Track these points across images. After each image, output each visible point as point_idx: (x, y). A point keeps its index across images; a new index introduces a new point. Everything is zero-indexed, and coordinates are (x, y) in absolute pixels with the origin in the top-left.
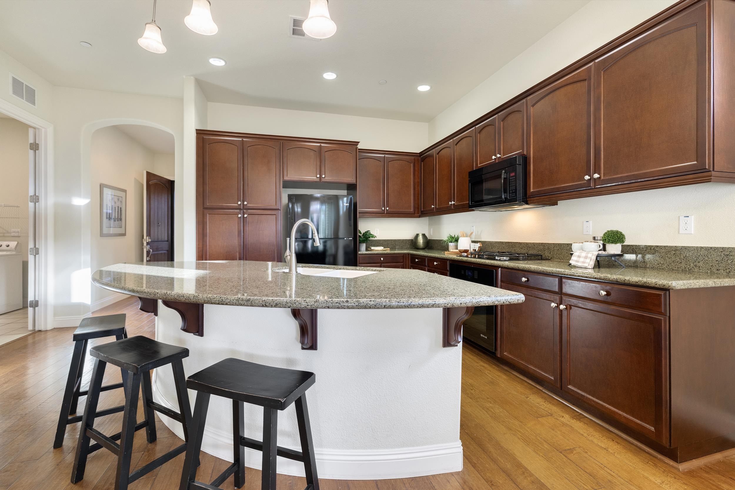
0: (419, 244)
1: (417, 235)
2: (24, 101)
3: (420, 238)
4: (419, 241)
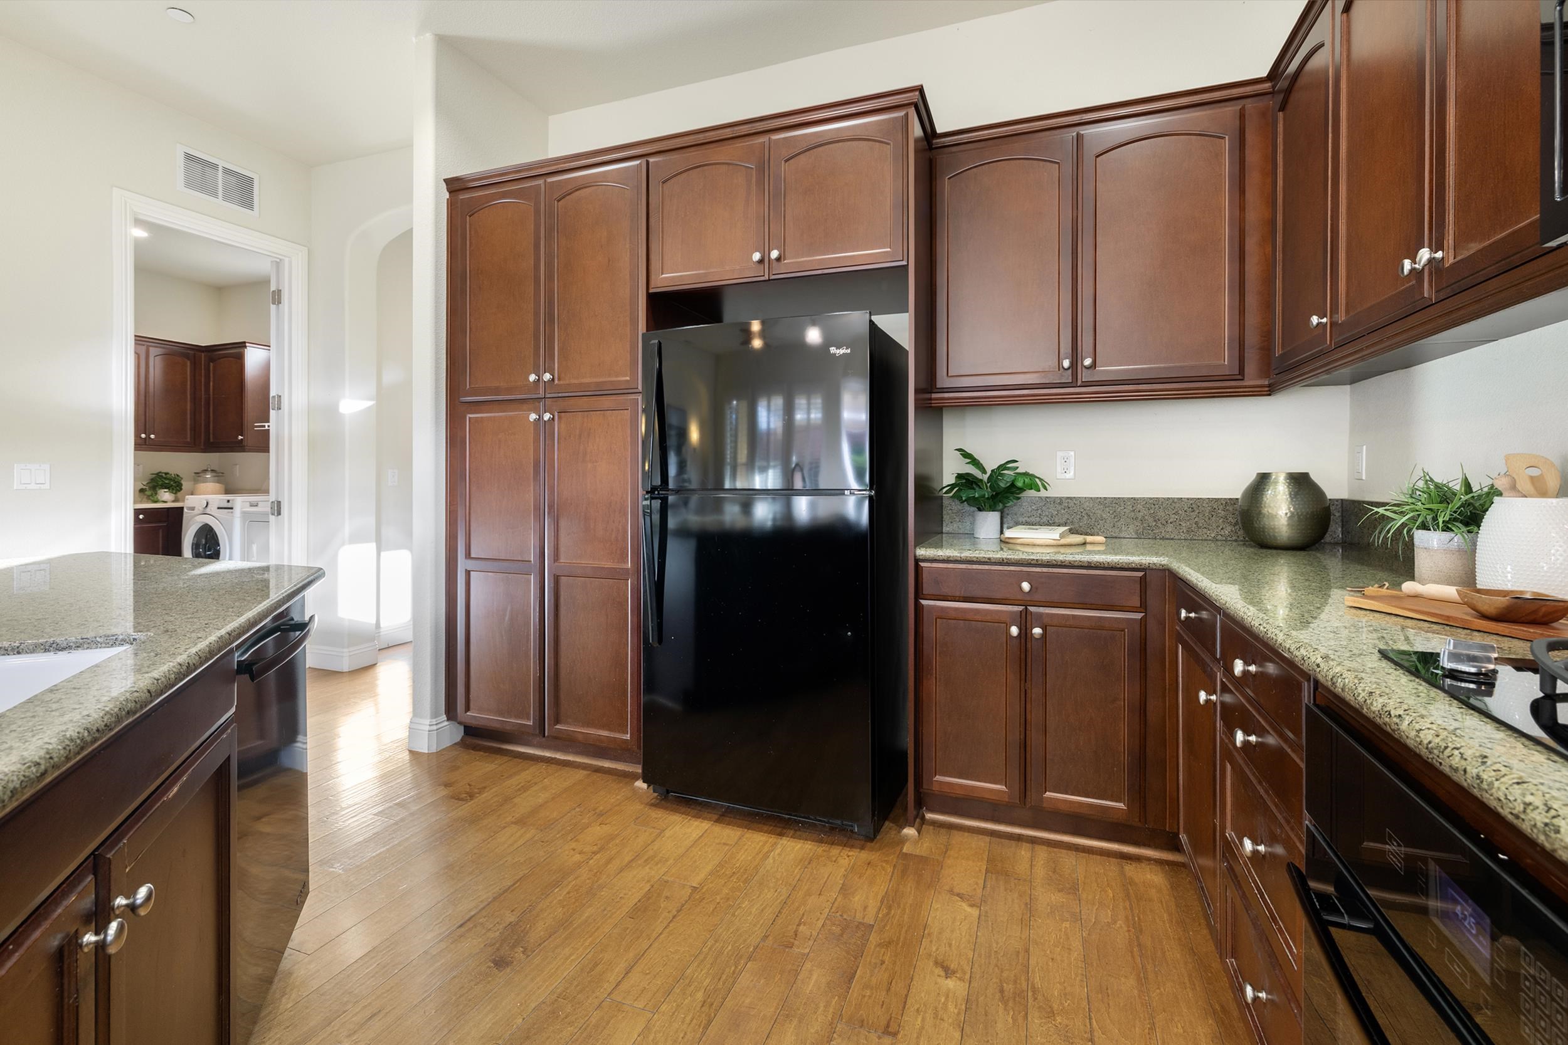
0: (1266, 522)
1: (1263, 480)
2: (220, 201)
3: (1275, 496)
4: (1265, 511)
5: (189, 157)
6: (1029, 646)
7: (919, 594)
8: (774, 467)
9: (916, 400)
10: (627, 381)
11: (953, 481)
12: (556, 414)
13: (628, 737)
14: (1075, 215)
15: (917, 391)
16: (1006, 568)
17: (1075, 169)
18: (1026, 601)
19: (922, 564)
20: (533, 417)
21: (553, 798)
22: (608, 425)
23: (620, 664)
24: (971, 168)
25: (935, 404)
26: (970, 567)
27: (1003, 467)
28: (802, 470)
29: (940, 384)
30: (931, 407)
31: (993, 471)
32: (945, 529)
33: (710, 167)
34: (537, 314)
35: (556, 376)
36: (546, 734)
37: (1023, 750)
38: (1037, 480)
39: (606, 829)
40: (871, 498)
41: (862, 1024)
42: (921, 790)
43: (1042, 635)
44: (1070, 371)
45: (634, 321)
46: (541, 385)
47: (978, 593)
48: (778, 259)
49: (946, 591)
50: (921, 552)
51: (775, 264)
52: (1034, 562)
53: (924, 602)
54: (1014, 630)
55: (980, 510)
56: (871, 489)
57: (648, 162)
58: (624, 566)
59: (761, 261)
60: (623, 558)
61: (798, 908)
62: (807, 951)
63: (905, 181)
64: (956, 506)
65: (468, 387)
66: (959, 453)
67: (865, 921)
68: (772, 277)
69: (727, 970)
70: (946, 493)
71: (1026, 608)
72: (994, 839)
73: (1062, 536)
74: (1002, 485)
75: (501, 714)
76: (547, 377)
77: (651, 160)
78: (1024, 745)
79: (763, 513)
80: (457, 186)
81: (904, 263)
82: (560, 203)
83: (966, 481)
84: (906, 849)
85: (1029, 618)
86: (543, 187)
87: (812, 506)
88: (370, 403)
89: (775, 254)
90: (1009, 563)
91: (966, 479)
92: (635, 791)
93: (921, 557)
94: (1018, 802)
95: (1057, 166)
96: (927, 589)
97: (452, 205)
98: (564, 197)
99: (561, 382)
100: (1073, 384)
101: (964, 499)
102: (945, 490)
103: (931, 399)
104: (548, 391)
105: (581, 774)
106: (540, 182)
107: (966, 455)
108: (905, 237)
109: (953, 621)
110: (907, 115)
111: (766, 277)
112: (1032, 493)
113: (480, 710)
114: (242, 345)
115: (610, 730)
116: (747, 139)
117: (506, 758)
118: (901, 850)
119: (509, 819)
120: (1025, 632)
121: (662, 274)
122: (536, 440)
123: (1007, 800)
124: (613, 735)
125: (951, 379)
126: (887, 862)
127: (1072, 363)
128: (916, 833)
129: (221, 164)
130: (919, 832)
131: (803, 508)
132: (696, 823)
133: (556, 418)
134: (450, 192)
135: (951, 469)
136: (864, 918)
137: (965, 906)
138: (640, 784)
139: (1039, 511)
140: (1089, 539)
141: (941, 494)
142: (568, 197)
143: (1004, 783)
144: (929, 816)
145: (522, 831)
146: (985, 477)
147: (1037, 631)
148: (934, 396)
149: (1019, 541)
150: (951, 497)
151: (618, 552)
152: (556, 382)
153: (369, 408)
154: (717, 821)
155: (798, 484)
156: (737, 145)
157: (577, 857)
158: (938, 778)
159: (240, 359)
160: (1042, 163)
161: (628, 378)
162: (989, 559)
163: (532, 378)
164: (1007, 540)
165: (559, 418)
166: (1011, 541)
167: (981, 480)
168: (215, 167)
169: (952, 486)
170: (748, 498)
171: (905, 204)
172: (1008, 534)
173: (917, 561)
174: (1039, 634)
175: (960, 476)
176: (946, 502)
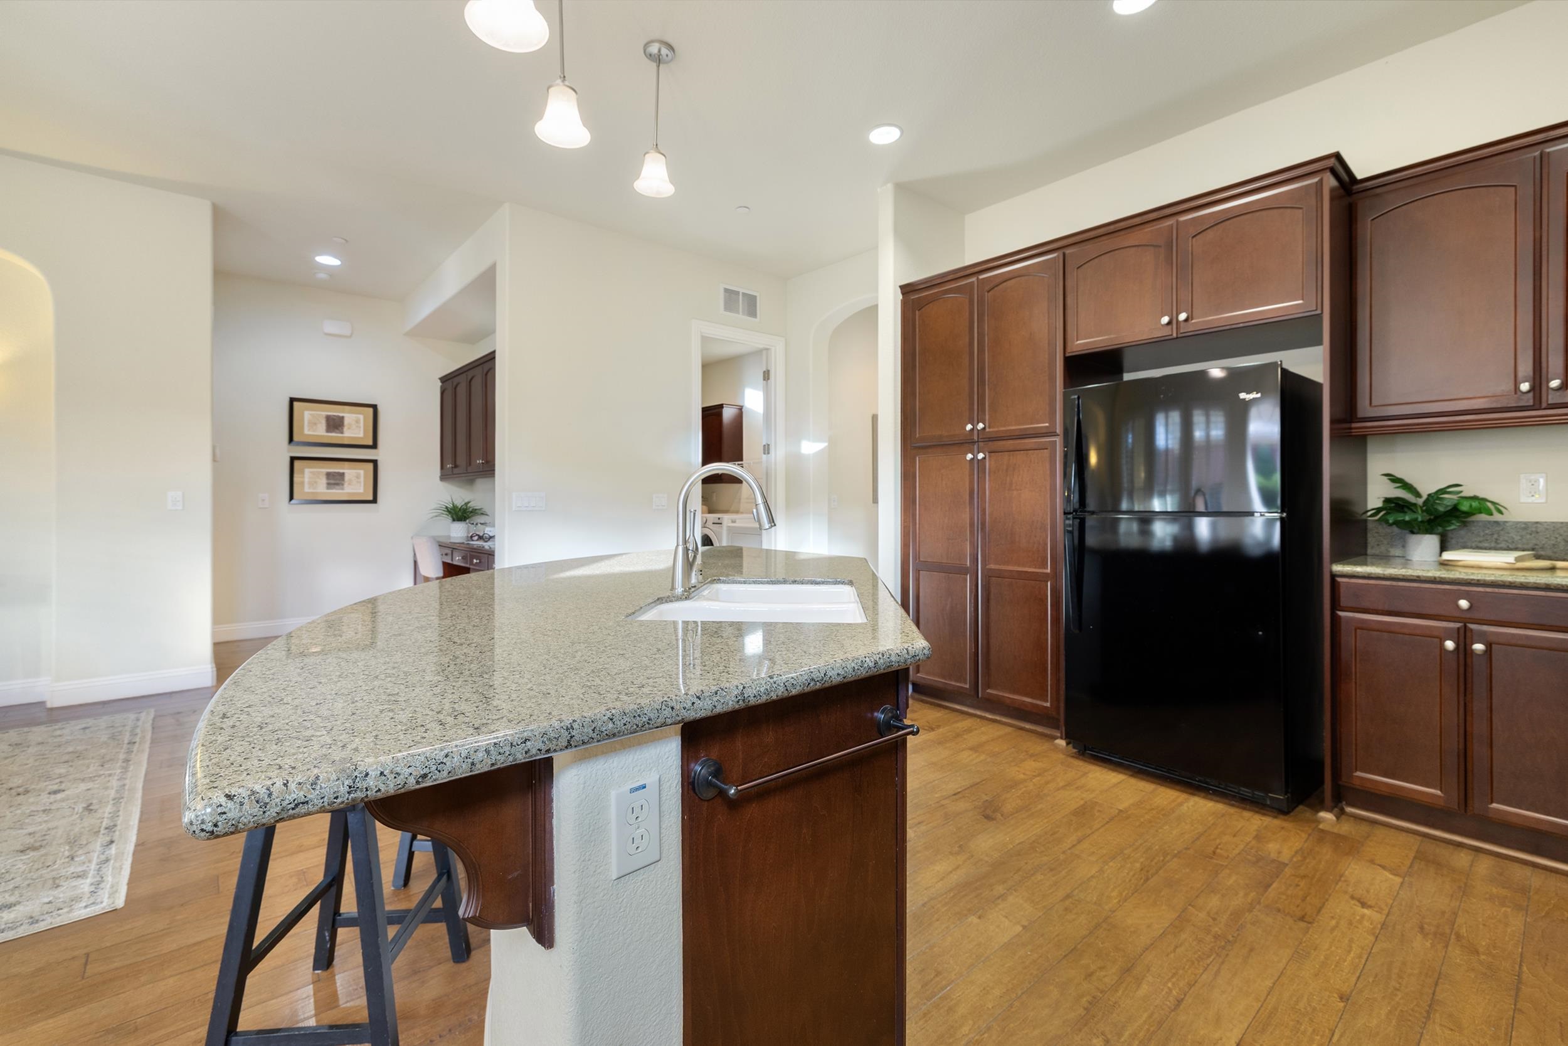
2: (741, 316)
5: (726, 290)
6: (1469, 661)
7: (1335, 605)
8: (1172, 492)
9: (1331, 430)
10: (1047, 427)
11: (1379, 504)
12: (987, 454)
13: (1048, 704)
14: (1538, 235)
15: (1332, 422)
16: (1439, 586)
17: (1538, 189)
18: (1464, 619)
19: (1339, 579)
20: (970, 456)
21: (992, 740)
22: (1031, 461)
23: (1041, 646)
24: (1400, 207)
25: (1355, 432)
26: (1394, 583)
27: (1443, 491)
28: (1204, 495)
29: (1360, 414)
30: (1351, 436)
31: (1429, 495)
32: (1369, 551)
33: (1120, 251)
34: (971, 379)
35: (987, 425)
36: (980, 695)
37: (1462, 759)
38: (1489, 504)
39: (1038, 765)
40: (1282, 520)
41: (1279, 910)
42: (1340, 783)
43: (1485, 652)
44: (1531, 395)
45: (1052, 379)
46: (975, 432)
47: (1407, 608)
48: (1186, 320)
49: (1366, 604)
50: (1338, 568)
51: (1182, 325)
52: (1476, 582)
53: (1341, 613)
54: (1450, 645)
55: (1413, 533)
56: (1282, 512)
57: (1064, 255)
58: (1045, 571)
59: (1169, 323)
60: (1045, 566)
61: (1215, 839)
62: (1225, 864)
63: (1319, 239)
64: (1384, 529)
65: (918, 435)
66: (1386, 478)
67: (1280, 859)
68: (1180, 335)
69: (1157, 858)
70: (1371, 516)
71: (1465, 626)
72: (1424, 839)
73: (1518, 559)
74: (1441, 509)
75: (944, 677)
76: (981, 426)
77: (1068, 251)
78: (1465, 755)
79: (1163, 533)
80: (908, 289)
81: (1319, 312)
82: (990, 293)
83: (1393, 505)
84: (1321, 826)
85: (1468, 634)
86: (976, 283)
87: (1214, 527)
88: (825, 445)
89: (1183, 316)
90: (1442, 581)
91: (1396, 503)
92: (1056, 747)
93: (1338, 573)
94: (1456, 807)
95: (1513, 189)
96: (1344, 602)
97: (905, 304)
98: (993, 288)
99: (991, 430)
100: (1537, 404)
101: (1391, 521)
102: (1369, 513)
103: (1351, 428)
104: (980, 437)
105: (1009, 730)
106: (974, 279)
107: (1394, 479)
108: (1319, 289)
109: (1375, 633)
110: (1321, 180)
111: (1175, 335)
112: (1483, 517)
113: (928, 673)
114: (721, 406)
115: (1032, 698)
116: (1155, 223)
117: (947, 711)
118: (1317, 826)
119: (964, 746)
120: (1464, 648)
121: (1077, 340)
122: (971, 474)
123: (1442, 804)
124: (1035, 701)
125: (1376, 409)
126: (1302, 831)
127: (1533, 389)
128: (1334, 818)
129: (741, 291)
130: (1338, 818)
131: (1203, 528)
132: (1114, 774)
133: (987, 457)
134: (903, 294)
135: (1377, 493)
136: (1278, 857)
137: (1387, 874)
138: (1062, 743)
139: (1495, 536)
140: (1560, 564)
141: (1364, 517)
142: (996, 288)
143: (1439, 788)
144: (1349, 810)
145: (974, 756)
146: (1420, 501)
147: (1479, 647)
148: (1354, 425)
149: (1460, 563)
150: (1377, 520)
151: (1040, 559)
152: (987, 430)
153: (822, 450)
154: (1132, 776)
155: (1200, 507)
156: (1146, 230)
157: (1022, 776)
158: (1358, 774)
159: (720, 415)
160: (1492, 189)
161: (1047, 424)
162: (1418, 577)
163: (969, 427)
164: (1446, 562)
165: (990, 456)
166: (1450, 563)
167: (1415, 505)
168: (738, 293)
169: (1379, 510)
170: (1146, 519)
171: (1319, 259)
172: (1447, 556)
173: (1333, 576)
174: (1480, 650)
175: (1387, 501)
176: (1370, 526)
